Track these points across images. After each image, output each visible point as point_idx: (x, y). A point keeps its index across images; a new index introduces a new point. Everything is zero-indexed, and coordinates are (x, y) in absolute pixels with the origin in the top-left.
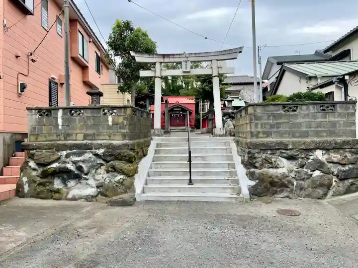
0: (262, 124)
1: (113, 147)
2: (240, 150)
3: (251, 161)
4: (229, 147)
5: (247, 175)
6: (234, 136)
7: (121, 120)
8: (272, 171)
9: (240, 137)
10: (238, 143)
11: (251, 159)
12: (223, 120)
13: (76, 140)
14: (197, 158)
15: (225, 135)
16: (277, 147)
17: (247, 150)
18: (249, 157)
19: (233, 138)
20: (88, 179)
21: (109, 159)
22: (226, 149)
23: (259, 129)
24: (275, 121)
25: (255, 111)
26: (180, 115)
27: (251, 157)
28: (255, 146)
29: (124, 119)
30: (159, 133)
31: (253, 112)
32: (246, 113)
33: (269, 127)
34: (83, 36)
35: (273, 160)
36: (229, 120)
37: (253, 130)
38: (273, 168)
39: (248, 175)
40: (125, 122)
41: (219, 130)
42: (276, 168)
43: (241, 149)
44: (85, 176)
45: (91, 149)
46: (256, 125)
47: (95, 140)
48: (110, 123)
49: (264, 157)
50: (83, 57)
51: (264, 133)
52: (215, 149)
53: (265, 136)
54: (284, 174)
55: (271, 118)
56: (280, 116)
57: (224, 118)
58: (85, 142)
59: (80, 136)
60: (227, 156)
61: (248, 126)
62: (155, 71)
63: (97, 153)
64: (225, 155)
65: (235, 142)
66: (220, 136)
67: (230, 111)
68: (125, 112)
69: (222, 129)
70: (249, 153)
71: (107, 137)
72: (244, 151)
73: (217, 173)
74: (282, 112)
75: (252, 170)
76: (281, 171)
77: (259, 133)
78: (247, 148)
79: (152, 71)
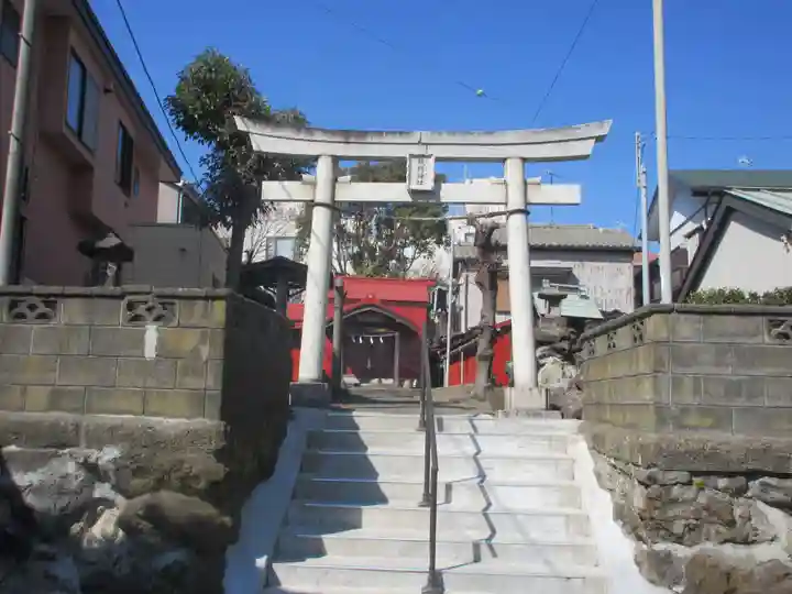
0: (696, 380)
1: (155, 441)
2: (607, 469)
3: (656, 513)
4: (563, 455)
5: (638, 564)
6: (578, 416)
7: (190, 340)
8: (732, 553)
9: (606, 422)
11: (658, 504)
13: (22, 409)
16: (751, 466)
17: (644, 473)
18: (650, 499)
19: (576, 422)
20: (51, 558)
21: (137, 482)
22: (555, 463)
23: (688, 398)
24: (742, 371)
25: (672, 331)
26: (377, 339)
27: (658, 498)
28: (672, 458)
29: (203, 341)
31: (664, 335)
32: (638, 339)
33: (722, 391)
34: (84, 71)
35: (738, 512)
36: (550, 360)
37: (667, 397)
38: (733, 541)
39: (646, 566)
40: (205, 351)
41: (527, 392)
42: (746, 542)
43: (613, 466)
44: (43, 547)
45: (76, 445)
46: (677, 383)
47: (90, 411)
48: (150, 352)
49: (702, 499)
50: (80, 134)
51: (704, 411)
53: (709, 421)
54: (775, 563)
55: (730, 357)
56: (759, 356)
58: (54, 415)
59: (39, 395)
61: (647, 385)
62: (314, 184)
63: (92, 460)
65: (585, 439)
66: (530, 413)
67: (556, 331)
68: (205, 315)
69: (535, 391)
70: (649, 482)
71: (136, 404)
72: (627, 474)
74: (767, 339)
75: (661, 546)
76: (763, 553)
77: (685, 410)
78: (640, 463)
79: (305, 183)
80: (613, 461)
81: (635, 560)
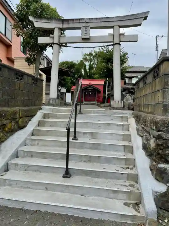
2: (141, 129)
3: (160, 152)
4: (126, 123)
6: (133, 109)
10: (138, 119)
11: (162, 148)
12: (122, 94)
14: (86, 135)
15: (123, 108)
18: (158, 145)
19: (131, 112)
22: (123, 125)
26: (92, 93)
30: (54, 103)
34: (6, 18)
36: (128, 95)
39: (154, 172)
41: (117, 102)
43: (143, 128)
50: (5, 35)
52: (109, 124)
57: (124, 93)
60: (123, 135)
64: (121, 132)
65: (134, 117)
66: (117, 109)
67: (130, 87)
69: (120, 102)
70: (158, 137)
73: (108, 160)
75: (162, 166)
78: (154, 129)
79: (51, 37)
80: (143, 126)
81: (150, 168)
